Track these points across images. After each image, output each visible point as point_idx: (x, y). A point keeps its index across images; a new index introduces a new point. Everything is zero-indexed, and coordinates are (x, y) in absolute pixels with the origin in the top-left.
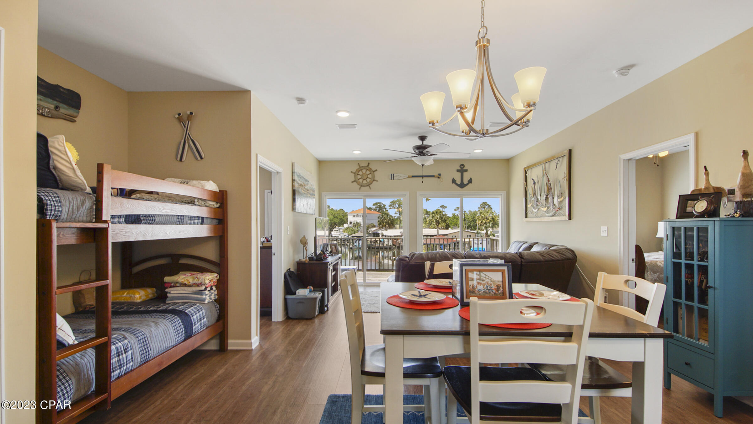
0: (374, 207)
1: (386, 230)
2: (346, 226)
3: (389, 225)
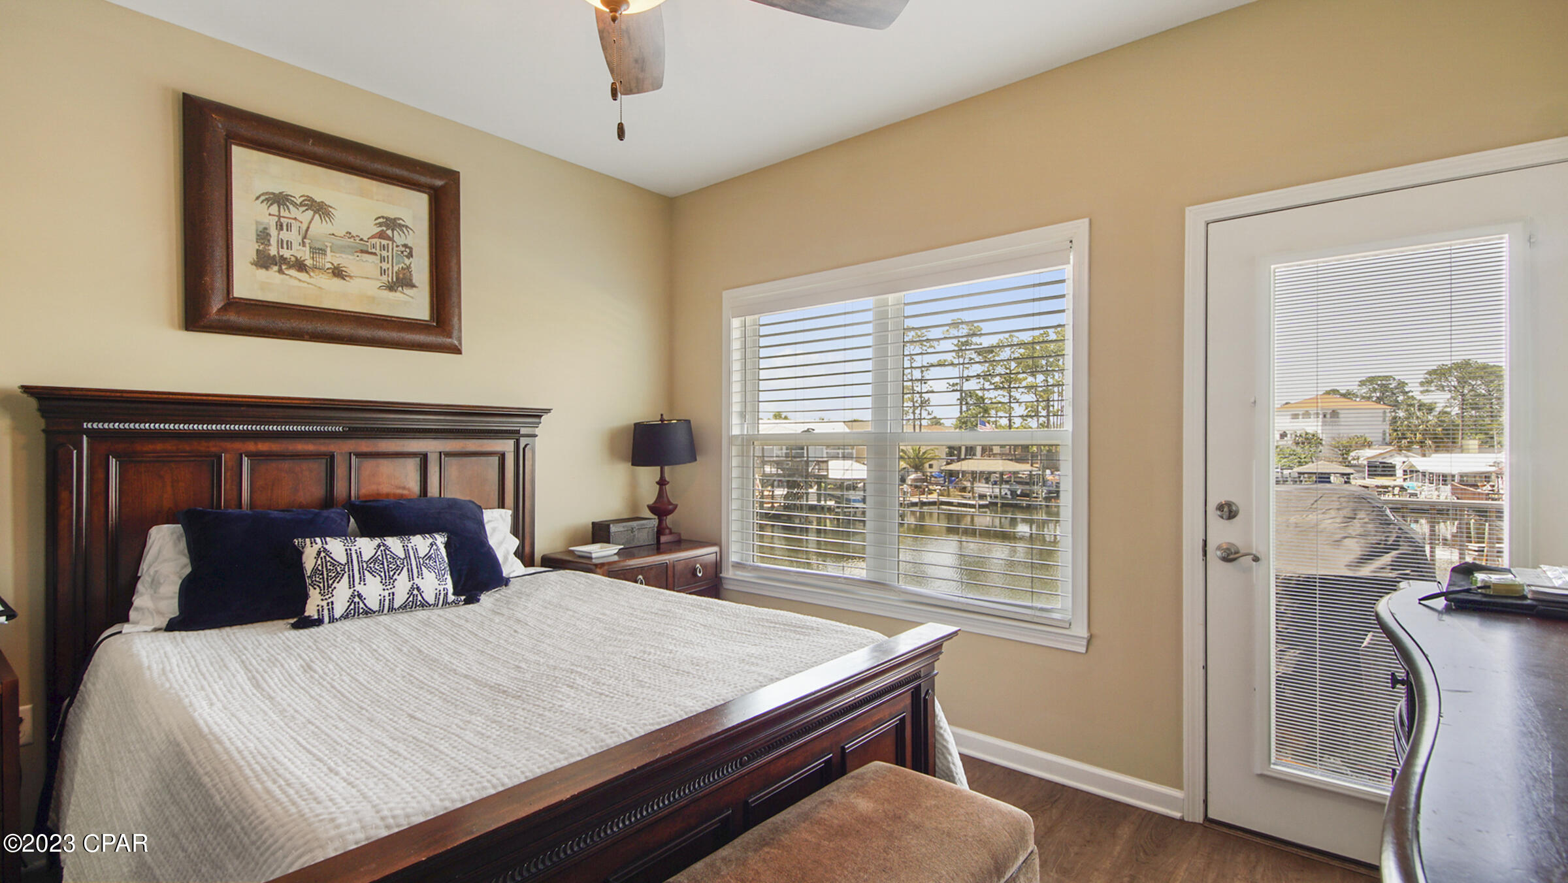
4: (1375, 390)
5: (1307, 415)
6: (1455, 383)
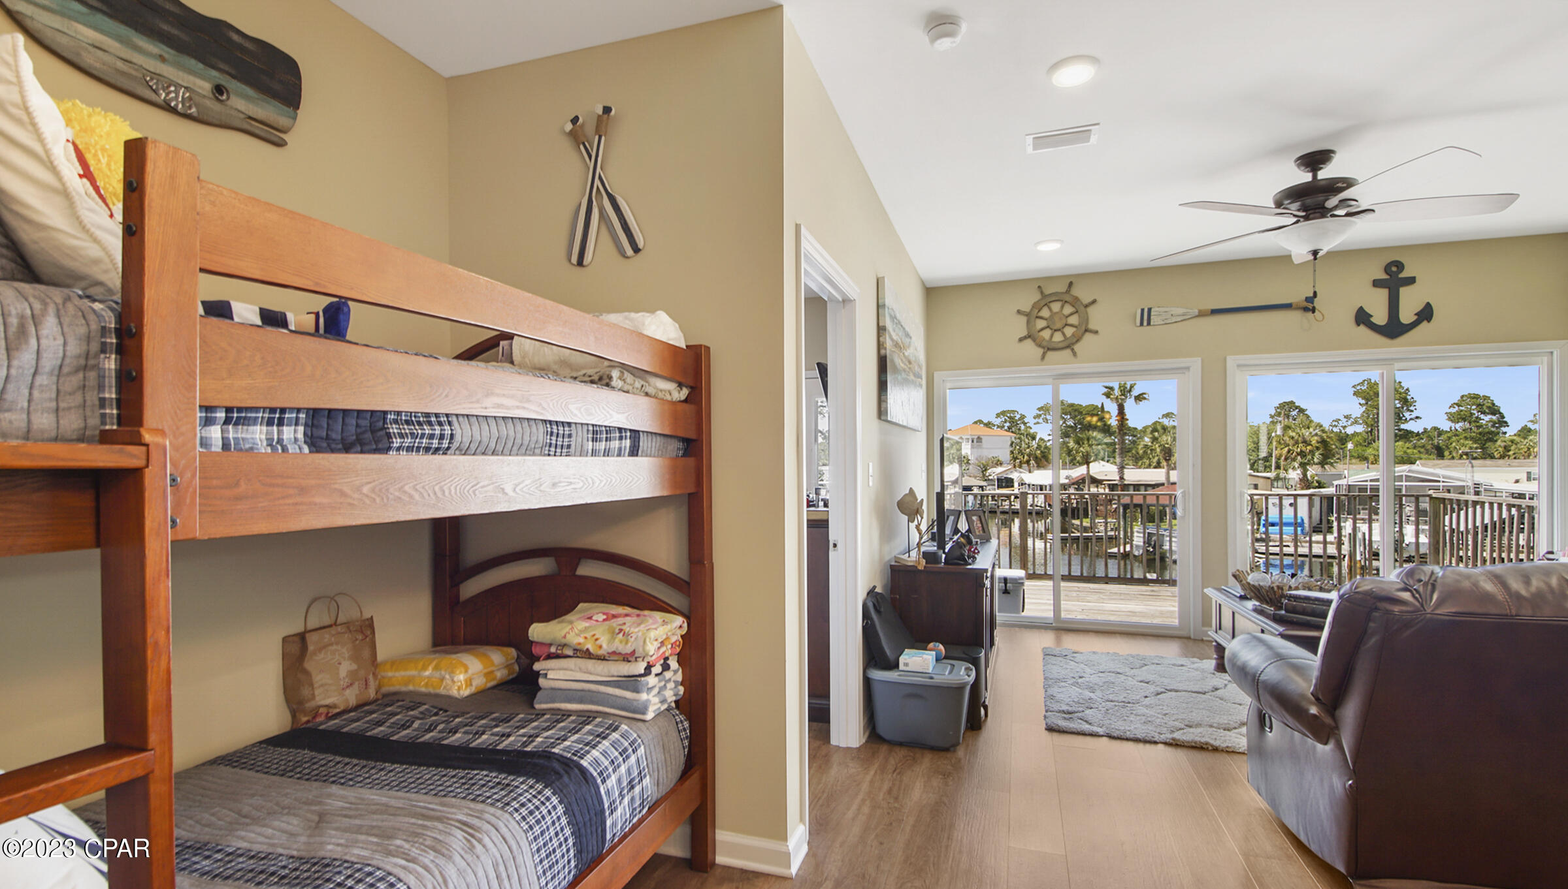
0: (998, 421)
1: (1030, 472)
3: (1036, 458)
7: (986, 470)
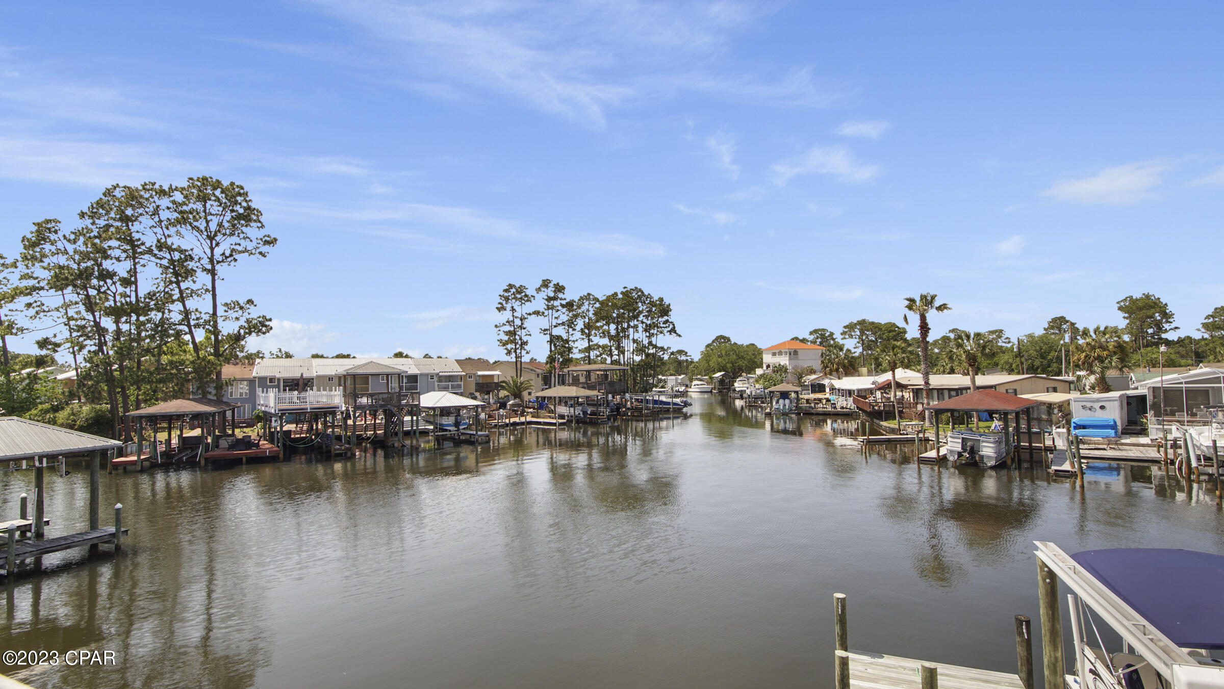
0: (812, 338)
1: (839, 378)
2: (759, 372)
3: (844, 367)
4: (817, 338)
5: (780, 353)
6: (858, 333)
7: (802, 377)
